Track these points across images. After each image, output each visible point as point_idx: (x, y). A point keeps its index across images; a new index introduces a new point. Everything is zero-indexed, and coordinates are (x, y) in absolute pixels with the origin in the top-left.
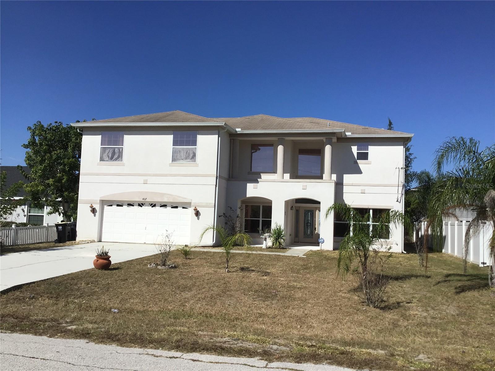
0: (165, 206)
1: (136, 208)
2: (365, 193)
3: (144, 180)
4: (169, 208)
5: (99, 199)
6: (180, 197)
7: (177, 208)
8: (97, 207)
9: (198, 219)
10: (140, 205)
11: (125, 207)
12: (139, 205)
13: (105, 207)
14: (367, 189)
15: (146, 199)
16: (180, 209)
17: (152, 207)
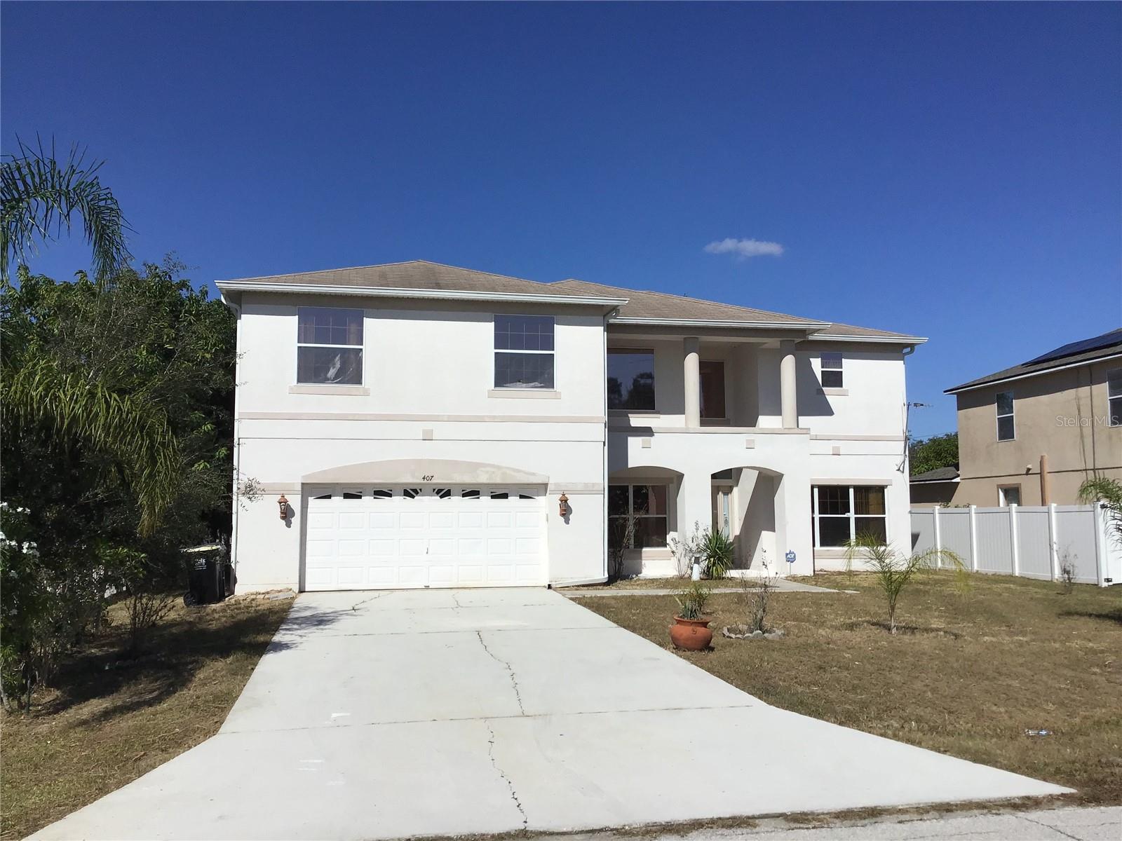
0: (474, 493)
1: (398, 501)
2: (839, 455)
3: (425, 432)
4: (485, 500)
5: (300, 481)
6: (519, 471)
7: (507, 498)
8: (295, 502)
9: (567, 521)
10: (411, 492)
11: (367, 500)
12: (407, 494)
13: (311, 500)
14: (844, 447)
15: (432, 477)
16: (513, 500)
17: (441, 497)
